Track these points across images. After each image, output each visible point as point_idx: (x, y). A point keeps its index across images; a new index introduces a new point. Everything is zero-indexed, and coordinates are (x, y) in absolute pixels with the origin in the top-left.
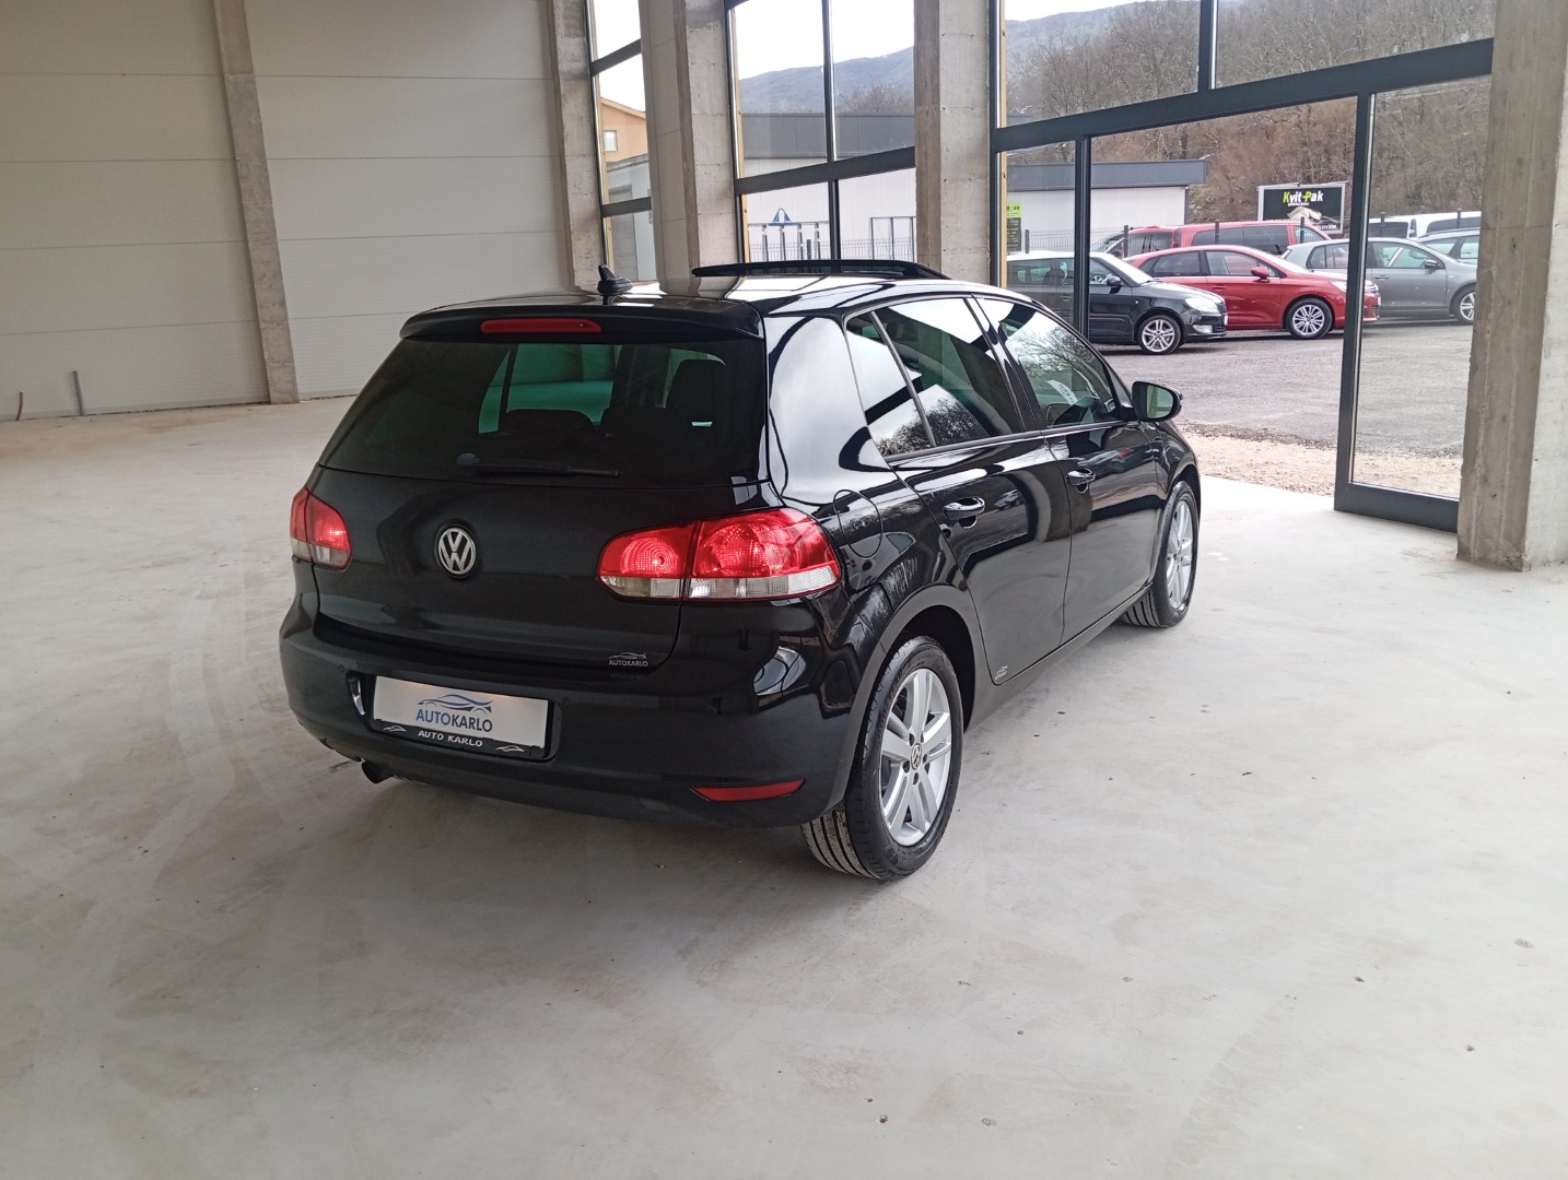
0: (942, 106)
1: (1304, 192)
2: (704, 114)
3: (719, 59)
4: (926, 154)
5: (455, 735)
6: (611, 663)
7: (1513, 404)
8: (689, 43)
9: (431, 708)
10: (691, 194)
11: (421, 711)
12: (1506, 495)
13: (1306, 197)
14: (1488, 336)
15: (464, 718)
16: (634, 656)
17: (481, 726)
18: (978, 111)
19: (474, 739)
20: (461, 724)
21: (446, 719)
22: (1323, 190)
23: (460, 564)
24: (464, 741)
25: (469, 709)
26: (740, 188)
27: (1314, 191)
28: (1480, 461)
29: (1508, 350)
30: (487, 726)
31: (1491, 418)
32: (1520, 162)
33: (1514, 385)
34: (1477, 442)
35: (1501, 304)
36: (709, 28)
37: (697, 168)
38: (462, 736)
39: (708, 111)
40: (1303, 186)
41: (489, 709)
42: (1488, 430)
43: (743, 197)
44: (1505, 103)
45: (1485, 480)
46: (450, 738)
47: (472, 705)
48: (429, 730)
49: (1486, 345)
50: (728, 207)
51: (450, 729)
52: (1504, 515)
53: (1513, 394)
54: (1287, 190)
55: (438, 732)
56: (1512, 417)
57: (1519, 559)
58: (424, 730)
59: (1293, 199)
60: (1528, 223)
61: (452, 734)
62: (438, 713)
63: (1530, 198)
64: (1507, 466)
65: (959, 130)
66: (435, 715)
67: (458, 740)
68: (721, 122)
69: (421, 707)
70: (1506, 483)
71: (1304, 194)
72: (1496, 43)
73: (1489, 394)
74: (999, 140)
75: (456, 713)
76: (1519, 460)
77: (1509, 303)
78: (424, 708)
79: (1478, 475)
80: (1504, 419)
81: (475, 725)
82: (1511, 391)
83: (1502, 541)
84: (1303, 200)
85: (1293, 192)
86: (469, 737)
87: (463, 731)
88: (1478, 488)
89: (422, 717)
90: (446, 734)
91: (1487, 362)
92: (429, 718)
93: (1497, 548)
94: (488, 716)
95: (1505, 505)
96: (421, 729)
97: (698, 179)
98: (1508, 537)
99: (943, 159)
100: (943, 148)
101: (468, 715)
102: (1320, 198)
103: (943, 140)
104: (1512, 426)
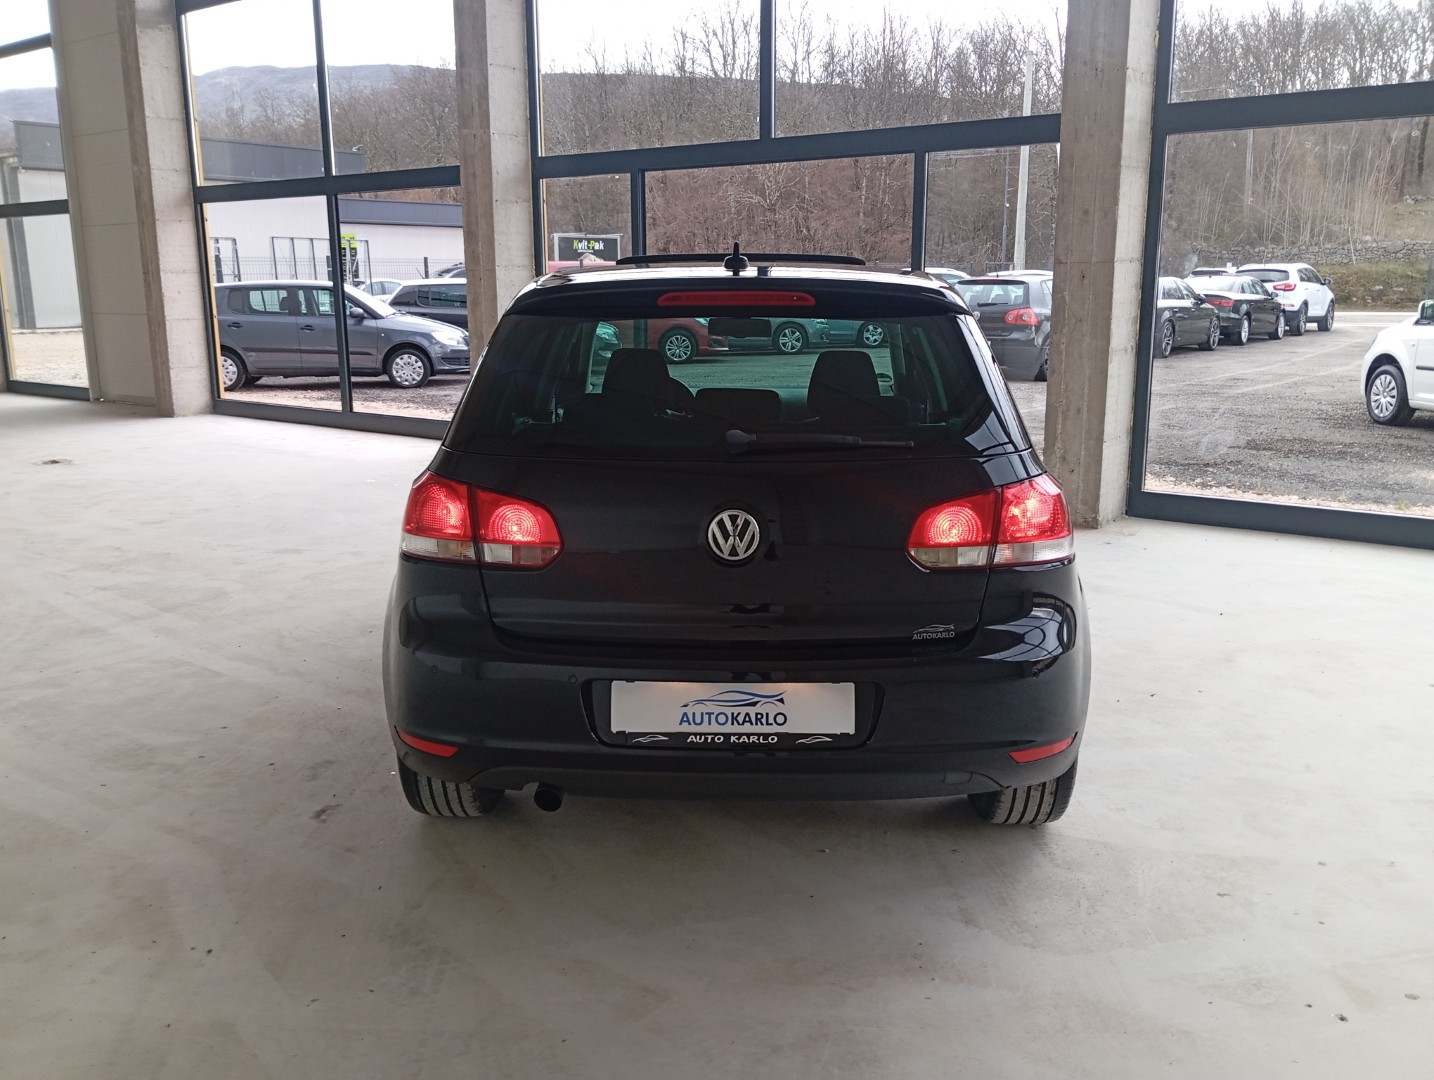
0: (492, 131)
1: (589, 240)
2: (158, 117)
3: (173, 64)
4: (474, 176)
5: (740, 735)
6: (915, 637)
7: (1086, 399)
8: (141, 44)
9: (699, 709)
10: (145, 198)
11: (685, 714)
12: (1082, 470)
13: (591, 246)
14: (1063, 346)
15: (747, 714)
16: (941, 628)
17: (771, 720)
18: (521, 139)
19: (766, 736)
20: (744, 721)
21: (722, 719)
22: (604, 240)
23: (741, 547)
24: (753, 739)
25: (754, 704)
26: (200, 197)
27: (597, 240)
28: (1059, 444)
29: (1080, 358)
30: (780, 719)
31: (1068, 410)
32: (1086, 212)
33: (1087, 383)
34: (1056, 430)
35: (1073, 321)
36: (161, 30)
37: (152, 171)
38: (748, 735)
39: (163, 116)
40: (589, 236)
41: (781, 701)
42: (1065, 419)
43: (204, 204)
44: (1072, 166)
45: (1064, 459)
46: (733, 739)
47: (757, 699)
48: (701, 735)
49: (1061, 354)
50: (188, 214)
51: (728, 728)
52: (1081, 485)
53: (1086, 391)
54: (576, 239)
55: (716, 734)
56: (1085, 410)
57: (1095, 520)
58: (695, 735)
59: (581, 246)
60: (1094, 259)
61: (734, 735)
62: (710, 714)
63: (1095, 239)
64: (1083, 447)
65: (507, 156)
66: (706, 717)
67: (744, 739)
68: (177, 128)
69: (685, 710)
70: (1082, 461)
71: (589, 243)
72: (1063, 119)
73: (1065, 391)
74: (541, 168)
75: (736, 710)
76: (1092, 443)
77: (1081, 320)
78: (689, 711)
79: (1058, 456)
80: (1079, 411)
81: (764, 720)
82: (1084, 389)
83: (1079, 506)
84: (589, 248)
85: (580, 240)
86: (759, 735)
87: (747, 728)
88: (1058, 466)
89: (688, 721)
90: (727, 736)
91: (1063, 367)
92: (698, 720)
93: (1076, 513)
94: (780, 708)
95: (1082, 478)
96: (690, 734)
97: (155, 184)
98: (1084, 502)
99: (494, 181)
100: (494, 171)
101: (752, 711)
102: (602, 247)
103: (493, 164)
104: (1085, 417)
